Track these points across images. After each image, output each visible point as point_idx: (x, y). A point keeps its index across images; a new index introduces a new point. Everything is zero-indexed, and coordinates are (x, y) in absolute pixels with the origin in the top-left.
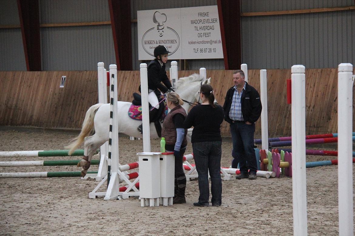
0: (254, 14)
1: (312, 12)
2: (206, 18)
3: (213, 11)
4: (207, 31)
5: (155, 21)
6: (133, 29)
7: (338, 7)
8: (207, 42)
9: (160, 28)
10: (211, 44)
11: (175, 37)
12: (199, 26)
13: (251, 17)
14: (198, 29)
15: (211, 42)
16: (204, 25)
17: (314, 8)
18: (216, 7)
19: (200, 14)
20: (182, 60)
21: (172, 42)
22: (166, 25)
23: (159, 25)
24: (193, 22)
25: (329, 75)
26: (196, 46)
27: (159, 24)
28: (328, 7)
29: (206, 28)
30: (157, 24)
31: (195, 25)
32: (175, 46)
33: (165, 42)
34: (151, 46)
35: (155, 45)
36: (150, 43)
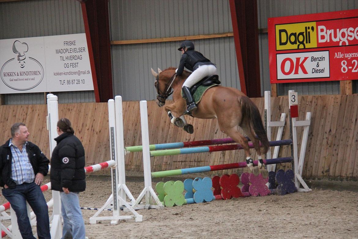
0: (125, 42)
2: (73, 47)
4: (74, 61)
5: (15, 51)
7: (214, 34)
8: (75, 73)
9: (21, 58)
10: (79, 75)
11: (38, 68)
12: (65, 55)
13: (122, 45)
14: (65, 59)
15: (79, 73)
16: (70, 54)
17: (189, 35)
18: (85, 34)
19: (66, 43)
21: (35, 73)
22: (27, 55)
23: (20, 56)
24: (58, 52)
26: (63, 77)
27: (19, 54)
29: (73, 58)
31: (60, 55)
32: (38, 78)
33: (27, 73)
34: (12, 78)
35: (16, 77)
36: (9, 74)
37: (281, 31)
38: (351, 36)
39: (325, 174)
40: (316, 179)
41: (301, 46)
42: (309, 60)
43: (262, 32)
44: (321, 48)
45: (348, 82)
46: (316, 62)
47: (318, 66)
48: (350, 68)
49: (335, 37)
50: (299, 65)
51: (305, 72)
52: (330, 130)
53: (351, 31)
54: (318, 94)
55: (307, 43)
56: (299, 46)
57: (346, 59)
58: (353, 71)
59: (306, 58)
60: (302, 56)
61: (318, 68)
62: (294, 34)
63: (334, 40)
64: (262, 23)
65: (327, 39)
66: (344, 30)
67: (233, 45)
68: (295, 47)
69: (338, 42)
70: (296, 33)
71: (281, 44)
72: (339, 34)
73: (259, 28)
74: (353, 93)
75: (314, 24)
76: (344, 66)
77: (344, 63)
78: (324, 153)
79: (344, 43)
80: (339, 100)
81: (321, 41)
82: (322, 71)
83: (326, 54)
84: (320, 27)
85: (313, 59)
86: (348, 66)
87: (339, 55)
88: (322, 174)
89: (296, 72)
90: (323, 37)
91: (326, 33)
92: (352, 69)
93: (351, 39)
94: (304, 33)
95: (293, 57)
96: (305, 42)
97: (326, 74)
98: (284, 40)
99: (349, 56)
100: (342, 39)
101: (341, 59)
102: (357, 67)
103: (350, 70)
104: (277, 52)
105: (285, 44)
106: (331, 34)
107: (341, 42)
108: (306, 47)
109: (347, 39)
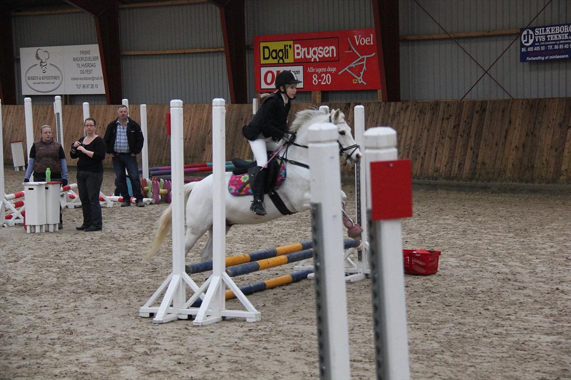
0: (133, 53)
1: (186, 52)
2: (88, 56)
3: (94, 50)
4: (89, 68)
5: (38, 58)
6: (15, 65)
7: (209, 48)
8: (89, 79)
9: (43, 64)
10: (93, 80)
11: (57, 73)
12: (81, 63)
13: (131, 55)
14: (81, 66)
15: (93, 79)
16: (85, 62)
17: (188, 49)
18: (98, 45)
19: (82, 52)
20: (65, 95)
21: (55, 78)
22: (48, 62)
23: (42, 62)
24: (75, 59)
25: (203, 110)
26: (79, 82)
27: (41, 60)
28: (200, 48)
29: (88, 65)
30: (40, 61)
31: (77, 62)
32: (57, 82)
33: (48, 78)
34: (35, 81)
35: (38, 81)
36: (33, 78)
37: (264, 48)
38: (321, 54)
41: (281, 61)
43: (248, 48)
44: (296, 63)
45: (318, 92)
48: (320, 80)
49: (308, 54)
53: (321, 50)
55: (285, 58)
56: (279, 60)
57: (317, 73)
58: (322, 83)
60: (281, 69)
62: (275, 51)
63: (308, 57)
64: (249, 39)
65: (302, 56)
66: (315, 49)
67: (224, 58)
68: (276, 61)
70: (277, 50)
71: (265, 58)
72: (311, 52)
73: (247, 44)
74: (322, 102)
75: (291, 43)
76: (315, 79)
77: (315, 76)
79: (315, 59)
81: (297, 57)
83: (301, 68)
84: (296, 46)
86: (318, 79)
87: (311, 70)
90: (298, 54)
91: (301, 50)
92: (321, 82)
93: (321, 56)
95: (274, 70)
96: (284, 58)
97: (301, 85)
98: (267, 55)
99: (319, 70)
100: (313, 56)
101: (313, 73)
102: (325, 80)
103: (320, 83)
104: (262, 66)
105: (268, 58)
106: (305, 51)
107: (313, 59)
108: (285, 62)
109: (318, 56)
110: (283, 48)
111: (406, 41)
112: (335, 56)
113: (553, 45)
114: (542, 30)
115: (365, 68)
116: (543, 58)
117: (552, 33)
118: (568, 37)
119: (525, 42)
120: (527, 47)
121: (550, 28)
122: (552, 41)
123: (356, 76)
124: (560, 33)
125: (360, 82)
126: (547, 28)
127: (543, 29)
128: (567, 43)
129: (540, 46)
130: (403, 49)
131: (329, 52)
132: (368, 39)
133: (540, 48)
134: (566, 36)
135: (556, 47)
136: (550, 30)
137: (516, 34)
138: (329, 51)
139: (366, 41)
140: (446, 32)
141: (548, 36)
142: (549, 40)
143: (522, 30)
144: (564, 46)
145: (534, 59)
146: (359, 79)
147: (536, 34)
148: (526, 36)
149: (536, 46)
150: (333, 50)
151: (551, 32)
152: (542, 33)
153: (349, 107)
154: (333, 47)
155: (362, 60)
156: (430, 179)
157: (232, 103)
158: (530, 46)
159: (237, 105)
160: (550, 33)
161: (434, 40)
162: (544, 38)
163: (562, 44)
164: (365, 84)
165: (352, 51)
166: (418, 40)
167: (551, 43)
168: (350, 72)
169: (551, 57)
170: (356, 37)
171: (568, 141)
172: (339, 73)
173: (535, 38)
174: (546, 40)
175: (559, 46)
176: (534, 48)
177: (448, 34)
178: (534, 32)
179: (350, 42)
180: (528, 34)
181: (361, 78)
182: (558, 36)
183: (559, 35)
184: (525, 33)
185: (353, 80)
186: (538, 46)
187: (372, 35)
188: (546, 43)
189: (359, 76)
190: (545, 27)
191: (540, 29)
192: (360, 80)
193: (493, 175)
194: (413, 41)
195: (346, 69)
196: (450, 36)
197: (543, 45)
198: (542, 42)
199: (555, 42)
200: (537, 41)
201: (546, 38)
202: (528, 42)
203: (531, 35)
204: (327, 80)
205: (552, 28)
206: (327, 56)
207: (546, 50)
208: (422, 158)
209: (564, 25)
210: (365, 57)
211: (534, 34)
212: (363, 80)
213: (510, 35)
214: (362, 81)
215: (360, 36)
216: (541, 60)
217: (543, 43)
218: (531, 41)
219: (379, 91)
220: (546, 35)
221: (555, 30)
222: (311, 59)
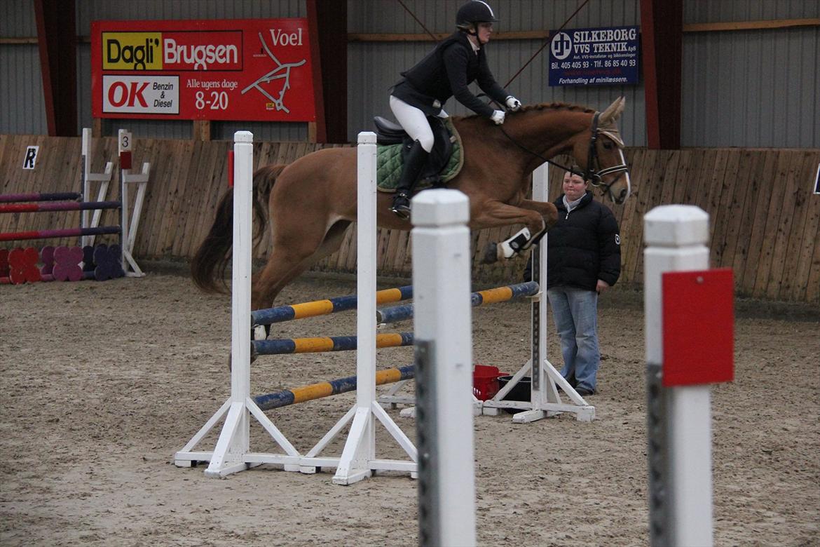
37: (110, 42)
38: (211, 58)
39: (166, 252)
40: (153, 259)
41: (140, 67)
42: (150, 87)
43: (81, 41)
44: (168, 70)
45: (204, 122)
46: (161, 91)
47: (163, 96)
48: (209, 102)
49: (189, 56)
50: (135, 94)
51: (144, 104)
52: (177, 191)
53: (211, 50)
54: (161, 138)
55: (148, 62)
56: (136, 65)
57: (203, 90)
58: (212, 107)
59: (146, 85)
60: (140, 80)
61: (163, 100)
62: (130, 48)
63: (187, 61)
64: (82, 26)
65: (177, 58)
66: (202, 48)
67: (36, 56)
68: (130, 66)
69: (193, 65)
70: (132, 47)
71: (110, 60)
72: (194, 53)
73: (77, 34)
74: (211, 140)
75: (158, 36)
76: (199, 99)
77: (200, 95)
78: (166, 222)
79: (201, 66)
80: (191, 149)
81: (168, 61)
82: (169, 104)
83: (174, 80)
84: (167, 41)
85: (156, 86)
86: (205, 100)
87: (193, 84)
88: (161, 253)
89: (131, 104)
91: (176, 50)
92: (210, 105)
94: (143, 47)
95: (128, 80)
96: (145, 61)
97: (174, 109)
98: (114, 55)
99: (207, 85)
100: (197, 60)
101: (196, 90)
102: (218, 102)
103: (208, 106)
104: (104, 72)
105: (116, 61)
106: (182, 52)
107: (196, 66)
108: (147, 68)
109: (206, 61)
110: (145, 45)
111: (358, 41)
112: (236, 61)
113: (603, 60)
114: (585, 35)
115: (287, 84)
116: (586, 81)
117: (601, 40)
118: (627, 49)
119: (557, 54)
120: (560, 62)
121: (597, 32)
122: (601, 54)
123: (271, 98)
124: (614, 41)
125: (278, 108)
126: (593, 32)
127: (587, 33)
128: (624, 58)
129: (582, 60)
130: (352, 56)
131: (225, 55)
132: (294, 37)
133: (582, 64)
134: (624, 47)
135: (608, 64)
136: (599, 35)
137: (542, 40)
138: (225, 52)
139: (290, 40)
140: (426, 31)
141: (595, 45)
142: (596, 51)
143: (553, 33)
144: (620, 62)
145: (571, 81)
146: (277, 102)
147: (575, 41)
148: (559, 43)
149: (575, 61)
150: (232, 52)
151: (599, 38)
152: (584, 39)
153: (261, 150)
154: (233, 47)
155: (284, 71)
156: (397, 276)
157: (50, 135)
158: (565, 60)
159: (59, 138)
160: (597, 40)
161: (405, 42)
162: (588, 49)
163: (616, 59)
164: (288, 111)
165: (265, 55)
166: (379, 43)
167: (598, 56)
168: (261, 90)
169: (598, 80)
170: (272, 31)
171: (627, 219)
172: (243, 92)
173: (573, 48)
174: (592, 52)
175: (612, 63)
176: (571, 64)
177: (429, 33)
178: (572, 38)
179: (262, 39)
180: (562, 41)
181: (280, 101)
182: (610, 47)
183: (613, 44)
184: (557, 38)
185: (267, 104)
186: (578, 60)
187: (300, 30)
188: (591, 57)
189: (277, 97)
190: (590, 30)
191: (582, 33)
192: (279, 104)
193: (503, 271)
194: (371, 42)
195: (255, 84)
196: (434, 38)
197: (585, 60)
198: (584, 54)
199: (605, 56)
200: (576, 52)
201: (592, 49)
202: (561, 53)
203: (568, 42)
204: (221, 102)
205: (601, 32)
206: (221, 61)
207: (592, 68)
208: (384, 239)
209: (620, 28)
210: (289, 66)
211: (572, 41)
212: (284, 105)
213: (532, 40)
214: (282, 107)
215: (280, 30)
216: (583, 84)
217: (586, 57)
218: (567, 53)
219: (312, 126)
220: (591, 44)
221: (606, 36)
222: (194, 64)
